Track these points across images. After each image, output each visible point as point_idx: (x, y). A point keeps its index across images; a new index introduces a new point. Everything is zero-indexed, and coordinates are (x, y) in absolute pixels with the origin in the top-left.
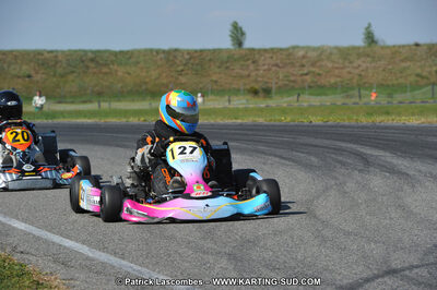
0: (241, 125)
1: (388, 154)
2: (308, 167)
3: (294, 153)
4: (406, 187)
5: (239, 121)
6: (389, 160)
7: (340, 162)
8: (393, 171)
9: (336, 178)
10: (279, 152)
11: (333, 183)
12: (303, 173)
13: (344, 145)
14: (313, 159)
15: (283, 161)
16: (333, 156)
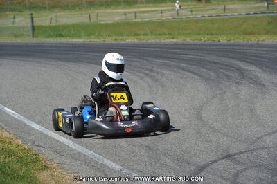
0: (175, 44)
1: (257, 69)
2: (207, 80)
3: (202, 69)
4: (260, 95)
5: (175, 40)
6: (256, 74)
7: (227, 76)
8: (256, 82)
9: (221, 89)
10: (193, 68)
11: (218, 92)
12: (203, 85)
13: (233, 62)
14: (212, 74)
15: (193, 76)
16: (224, 71)
